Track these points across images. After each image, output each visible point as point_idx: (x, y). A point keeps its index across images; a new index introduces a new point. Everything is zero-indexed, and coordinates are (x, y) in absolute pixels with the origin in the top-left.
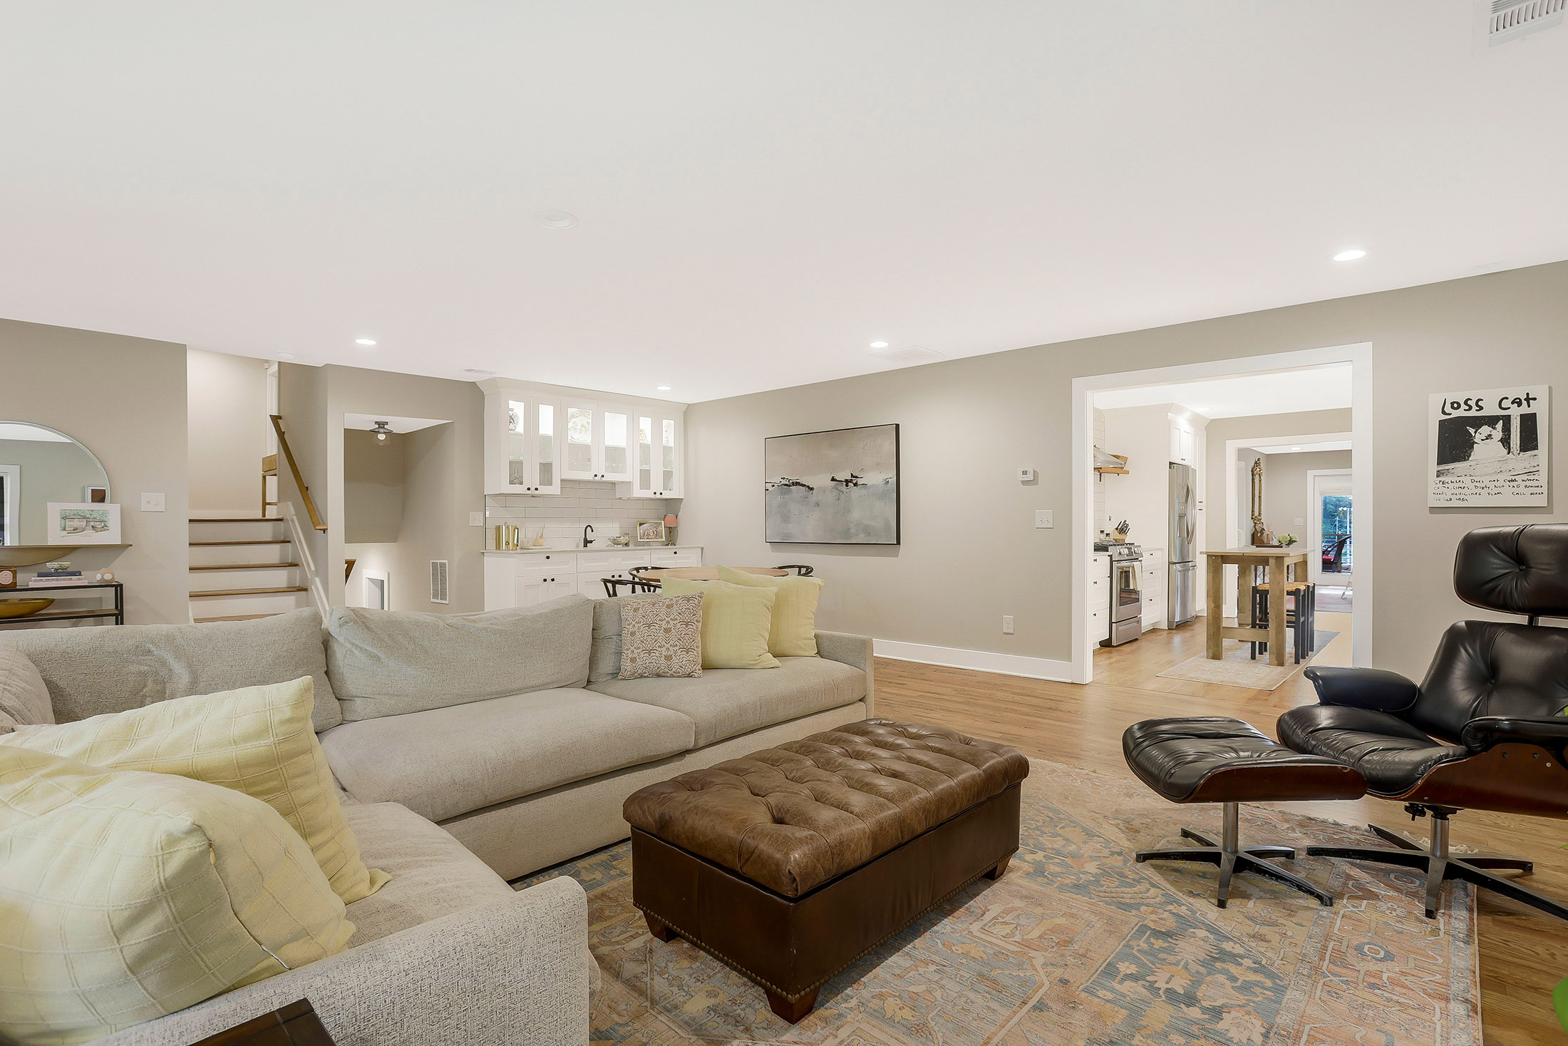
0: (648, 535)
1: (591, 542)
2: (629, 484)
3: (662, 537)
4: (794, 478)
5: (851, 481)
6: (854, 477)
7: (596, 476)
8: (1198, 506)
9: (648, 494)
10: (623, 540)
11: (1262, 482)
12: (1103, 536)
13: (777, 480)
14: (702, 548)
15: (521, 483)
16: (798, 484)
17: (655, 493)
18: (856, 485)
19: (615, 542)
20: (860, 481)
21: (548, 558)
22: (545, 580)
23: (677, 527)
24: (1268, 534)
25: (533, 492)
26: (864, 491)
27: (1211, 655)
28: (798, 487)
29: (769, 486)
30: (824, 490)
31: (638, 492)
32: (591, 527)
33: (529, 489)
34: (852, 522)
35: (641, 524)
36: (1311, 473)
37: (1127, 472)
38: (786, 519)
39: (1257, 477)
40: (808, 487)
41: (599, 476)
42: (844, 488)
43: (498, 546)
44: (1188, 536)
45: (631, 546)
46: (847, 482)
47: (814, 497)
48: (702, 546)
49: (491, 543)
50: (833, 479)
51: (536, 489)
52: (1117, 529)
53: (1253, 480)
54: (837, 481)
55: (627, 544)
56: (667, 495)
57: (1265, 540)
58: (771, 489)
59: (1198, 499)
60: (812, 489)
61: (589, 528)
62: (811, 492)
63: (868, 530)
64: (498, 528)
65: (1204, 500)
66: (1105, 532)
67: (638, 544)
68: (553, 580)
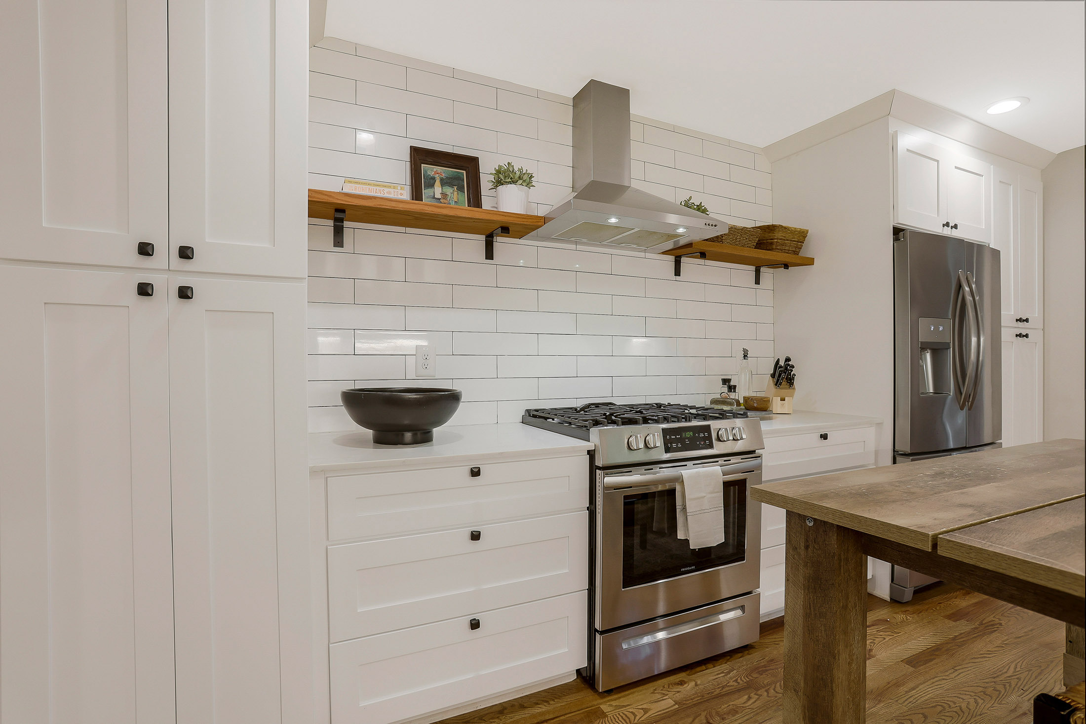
8: (1020, 327)
37: (809, 262)
44: (960, 393)
52: (773, 376)
59: (1014, 313)
65: (1034, 315)
66: (730, 384)
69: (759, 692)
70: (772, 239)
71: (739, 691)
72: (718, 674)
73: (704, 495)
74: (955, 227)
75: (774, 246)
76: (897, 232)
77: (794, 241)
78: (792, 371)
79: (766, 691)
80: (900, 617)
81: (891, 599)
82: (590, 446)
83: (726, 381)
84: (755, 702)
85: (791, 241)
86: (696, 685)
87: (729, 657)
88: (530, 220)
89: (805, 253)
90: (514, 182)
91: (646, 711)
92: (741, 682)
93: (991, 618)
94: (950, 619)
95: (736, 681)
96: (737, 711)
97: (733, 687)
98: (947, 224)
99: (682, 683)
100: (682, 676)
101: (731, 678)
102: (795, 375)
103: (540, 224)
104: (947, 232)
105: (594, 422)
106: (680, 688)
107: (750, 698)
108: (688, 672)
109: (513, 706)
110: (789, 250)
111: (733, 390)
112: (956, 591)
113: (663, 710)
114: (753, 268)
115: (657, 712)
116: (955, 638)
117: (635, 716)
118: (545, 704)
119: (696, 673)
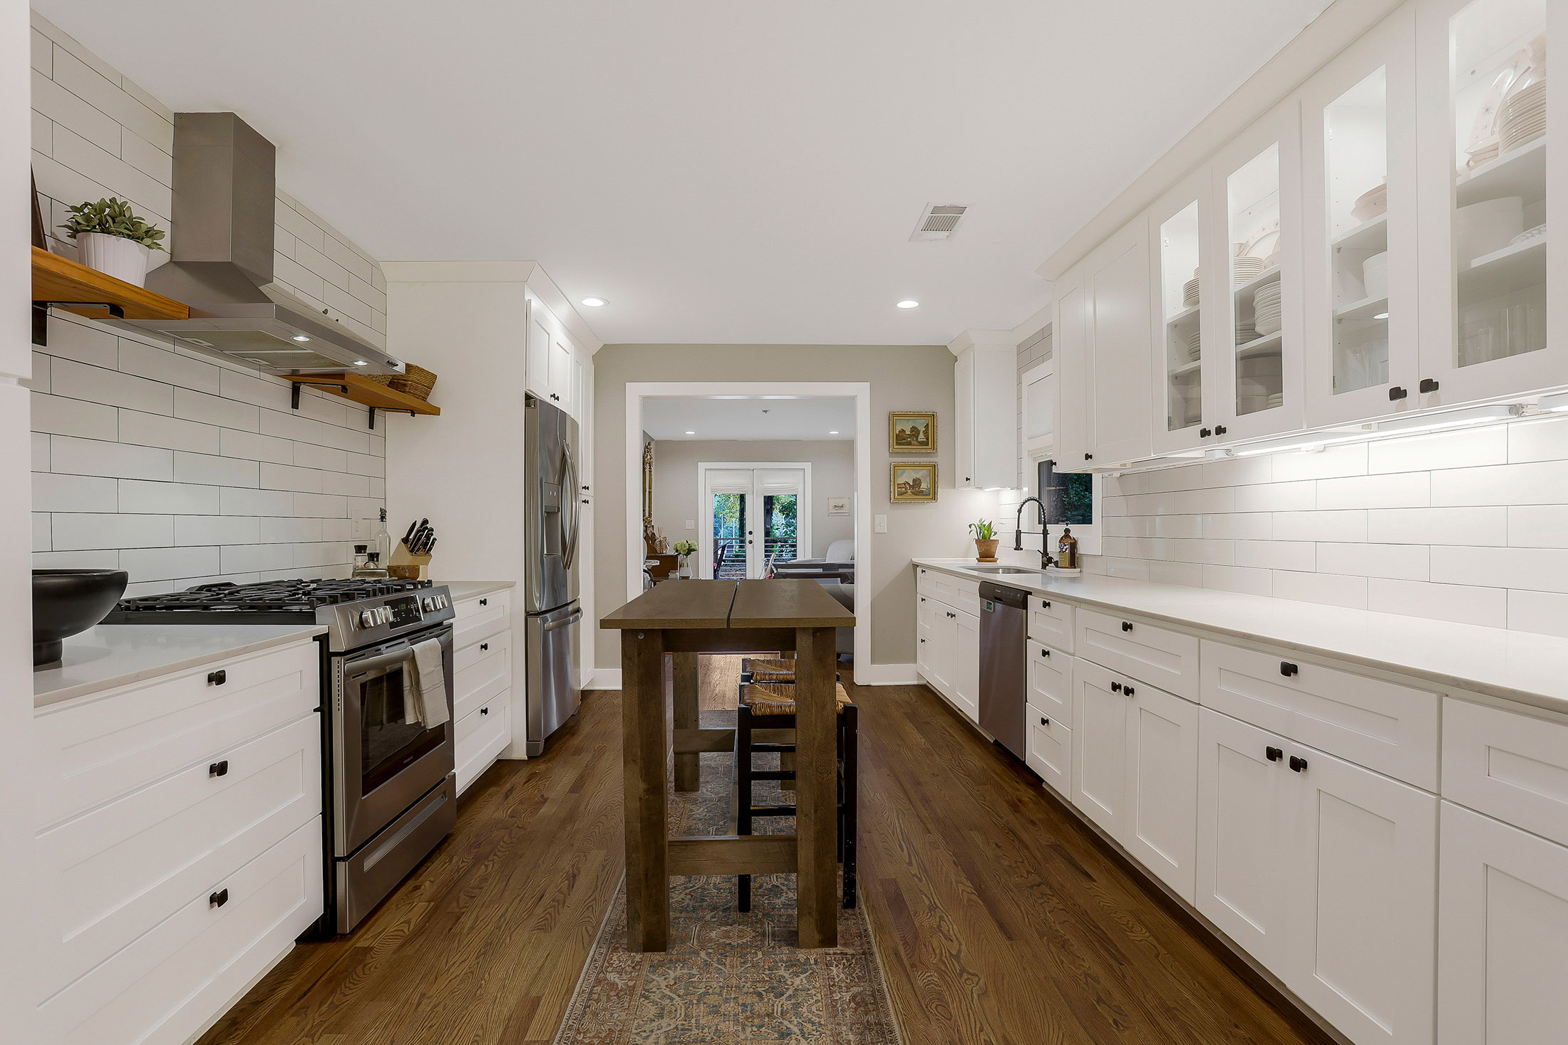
8: (584, 495)
11: (653, 473)
12: (361, 560)
24: (660, 541)
27: (641, 940)
36: (702, 466)
37: (435, 411)
39: (648, 467)
44: (564, 553)
52: (405, 540)
53: (644, 469)
57: (658, 549)
59: (582, 481)
65: (590, 483)
66: (368, 551)
69: (490, 859)
70: (406, 380)
71: (473, 866)
72: (442, 866)
73: (432, 669)
74: (558, 398)
75: (407, 389)
76: (528, 398)
77: (425, 386)
78: (432, 535)
79: (495, 855)
80: (542, 767)
81: (528, 757)
82: (320, 629)
83: (360, 549)
84: (493, 866)
85: (423, 385)
86: (432, 882)
87: (438, 851)
88: (171, 308)
89: (434, 399)
90: (138, 239)
91: (408, 922)
92: (469, 861)
93: (597, 745)
94: (575, 755)
95: (463, 861)
96: (486, 879)
97: (465, 868)
98: (553, 396)
99: (417, 888)
100: (411, 884)
101: (457, 862)
102: (436, 540)
103: (183, 316)
104: (552, 402)
105: (332, 599)
106: (419, 892)
107: (487, 866)
108: (413, 878)
109: (242, 1011)
110: (420, 396)
111: (375, 559)
112: (565, 736)
113: (424, 912)
114: (367, 408)
115: (420, 916)
116: (587, 766)
117: (402, 931)
118: (286, 983)
119: (421, 875)
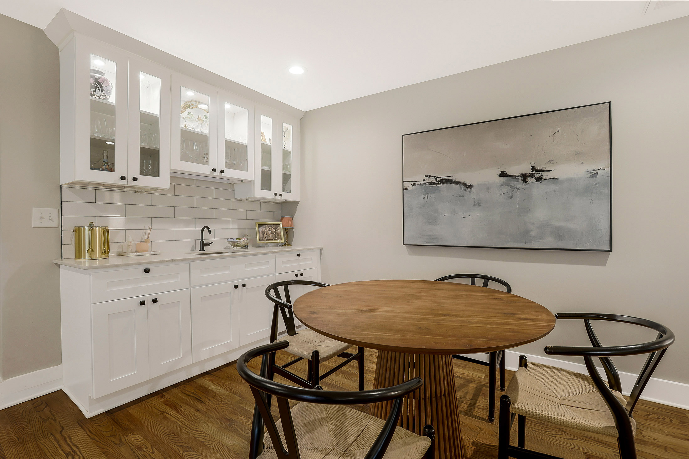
0: (267, 236)
1: (208, 244)
2: (250, 183)
3: (281, 239)
4: (443, 175)
5: (532, 175)
6: (537, 170)
7: (214, 170)
9: (268, 195)
10: (243, 242)
13: (420, 178)
14: (321, 250)
15: (112, 170)
16: (448, 181)
17: (275, 194)
18: (539, 179)
19: (234, 244)
20: (546, 175)
21: (147, 271)
22: (142, 303)
23: (292, 229)
25: (129, 182)
26: (552, 187)
28: (449, 185)
29: (407, 185)
30: (488, 188)
31: (259, 193)
32: (208, 228)
33: (123, 178)
34: (532, 224)
35: (260, 226)
38: (432, 220)
40: (465, 184)
41: (218, 171)
42: (520, 183)
43: (78, 255)
45: (250, 247)
46: (525, 177)
47: (473, 195)
48: (321, 247)
49: (69, 250)
50: (503, 174)
51: (135, 179)
54: (508, 176)
55: (246, 246)
56: (287, 197)
58: (410, 188)
60: (470, 186)
61: (206, 230)
62: (468, 190)
63: (558, 233)
64: (78, 231)
67: (256, 245)
68: (155, 301)
